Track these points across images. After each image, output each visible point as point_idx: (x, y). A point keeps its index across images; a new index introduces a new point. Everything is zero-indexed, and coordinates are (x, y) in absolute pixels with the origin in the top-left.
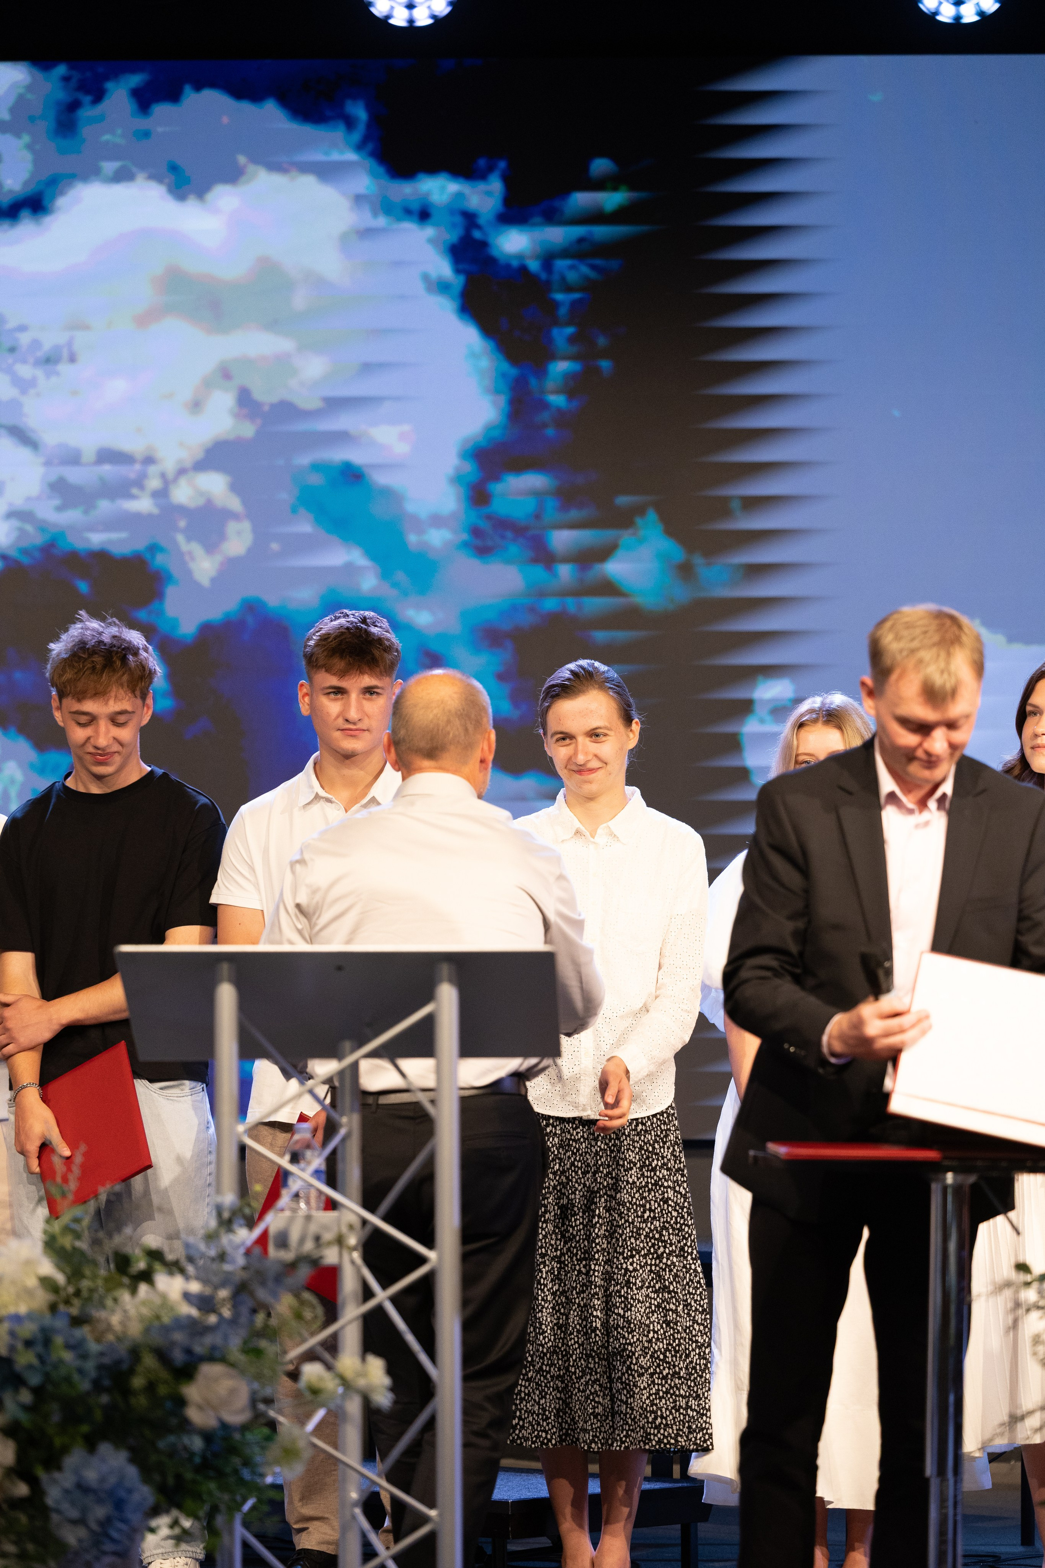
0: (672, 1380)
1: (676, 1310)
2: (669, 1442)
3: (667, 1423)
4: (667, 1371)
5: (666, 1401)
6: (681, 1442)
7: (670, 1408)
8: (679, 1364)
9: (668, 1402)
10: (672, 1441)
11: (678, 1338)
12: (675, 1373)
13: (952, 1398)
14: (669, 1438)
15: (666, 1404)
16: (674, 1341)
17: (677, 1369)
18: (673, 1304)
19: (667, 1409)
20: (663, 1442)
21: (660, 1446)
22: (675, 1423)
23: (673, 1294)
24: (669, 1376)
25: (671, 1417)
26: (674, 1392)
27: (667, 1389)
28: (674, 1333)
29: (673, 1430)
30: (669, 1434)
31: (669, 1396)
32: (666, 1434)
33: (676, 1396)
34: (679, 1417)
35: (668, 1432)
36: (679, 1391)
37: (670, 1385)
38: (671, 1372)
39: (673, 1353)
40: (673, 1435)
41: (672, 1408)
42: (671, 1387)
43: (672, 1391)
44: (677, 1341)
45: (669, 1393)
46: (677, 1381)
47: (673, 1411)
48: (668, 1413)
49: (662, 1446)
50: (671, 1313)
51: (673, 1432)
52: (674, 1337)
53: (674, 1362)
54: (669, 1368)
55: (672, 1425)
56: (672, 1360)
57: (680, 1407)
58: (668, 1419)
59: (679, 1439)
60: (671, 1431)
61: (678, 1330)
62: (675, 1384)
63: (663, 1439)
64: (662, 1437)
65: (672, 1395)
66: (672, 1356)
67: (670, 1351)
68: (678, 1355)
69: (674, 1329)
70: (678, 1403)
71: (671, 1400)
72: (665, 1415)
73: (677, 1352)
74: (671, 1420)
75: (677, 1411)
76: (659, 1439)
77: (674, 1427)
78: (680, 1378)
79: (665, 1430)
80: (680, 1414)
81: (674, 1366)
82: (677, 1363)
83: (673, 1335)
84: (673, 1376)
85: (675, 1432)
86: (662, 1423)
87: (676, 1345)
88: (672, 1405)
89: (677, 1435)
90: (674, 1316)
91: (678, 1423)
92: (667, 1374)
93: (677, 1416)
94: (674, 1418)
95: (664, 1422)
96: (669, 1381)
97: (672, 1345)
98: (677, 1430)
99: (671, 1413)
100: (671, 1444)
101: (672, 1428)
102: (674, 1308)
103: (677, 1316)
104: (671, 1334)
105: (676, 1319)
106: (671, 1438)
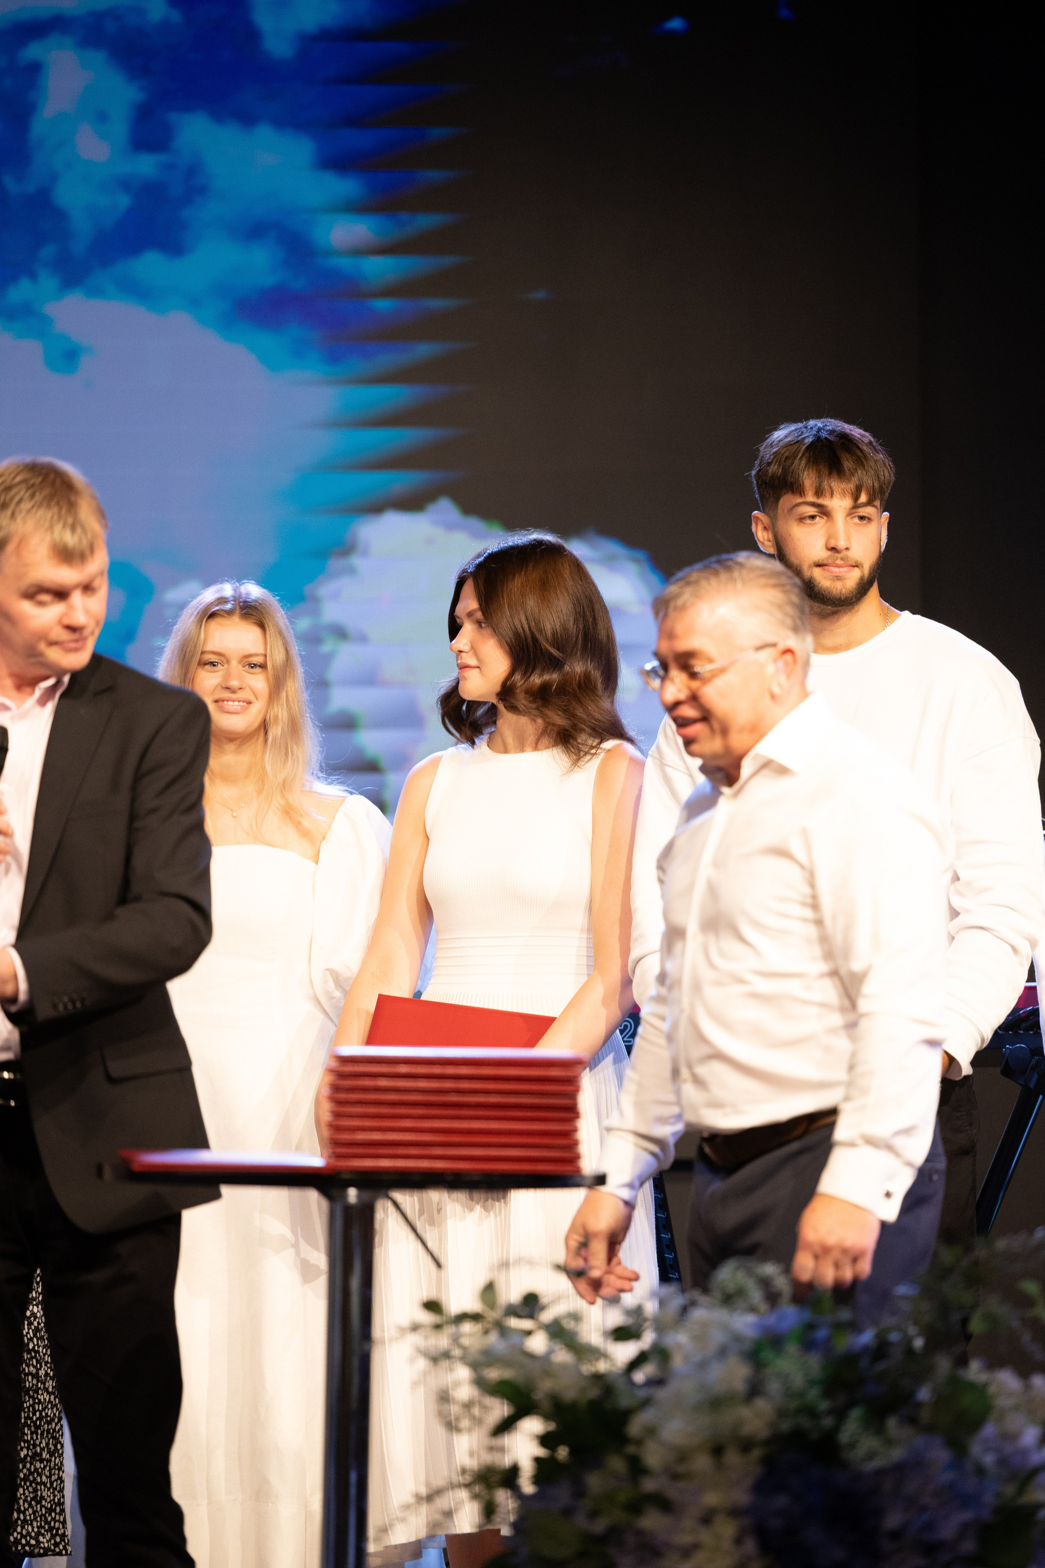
0: (31, 1464)
1: (37, 1373)
2: (28, 1543)
3: (25, 1518)
4: (25, 1451)
5: (24, 1490)
6: (43, 1543)
7: (29, 1499)
8: (41, 1443)
9: (26, 1491)
10: (33, 1542)
11: (38, 1410)
12: (35, 1454)
13: (353, 1477)
14: (28, 1538)
15: (24, 1494)
16: (34, 1414)
17: (38, 1449)
18: (34, 1366)
19: (25, 1501)
20: (21, 1543)
21: (16, 1548)
22: (35, 1519)
23: (33, 1354)
24: (29, 1459)
25: (30, 1511)
26: (35, 1479)
27: (25, 1475)
28: (34, 1403)
29: (33, 1528)
30: (28, 1533)
31: (28, 1484)
32: (24, 1532)
33: (37, 1484)
34: (41, 1510)
35: (27, 1530)
36: (41, 1478)
37: (29, 1470)
38: (30, 1453)
39: (33, 1429)
40: (33, 1534)
41: (32, 1499)
42: (31, 1473)
43: (31, 1478)
44: (38, 1414)
45: (28, 1480)
46: (38, 1465)
47: (33, 1503)
48: (26, 1506)
49: (20, 1548)
50: (30, 1378)
51: (33, 1530)
52: (34, 1408)
53: (34, 1441)
54: (28, 1448)
55: (32, 1521)
56: (32, 1438)
57: (42, 1498)
58: (27, 1513)
59: (41, 1539)
60: (30, 1529)
61: (40, 1400)
62: (36, 1470)
63: (21, 1539)
64: (19, 1537)
65: (31, 1483)
66: (32, 1433)
67: (29, 1427)
68: (39, 1432)
69: (34, 1399)
70: (39, 1493)
71: (31, 1489)
72: (22, 1508)
73: (38, 1427)
74: (30, 1515)
75: (38, 1502)
76: (16, 1539)
77: (35, 1524)
78: (41, 1461)
79: (23, 1528)
80: (42, 1506)
81: (35, 1446)
82: (38, 1442)
83: (33, 1406)
84: (32, 1458)
85: (36, 1530)
86: (19, 1518)
87: (37, 1419)
88: (32, 1495)
89: (39, 1534)
90: (35, 1382)
91: (39, 1519)
92: (26, 1456)
93: (39, 1509)
94: (34, 1512)
95: (22, 1517)
96: (28, 1465)
97: (31, 1419)
98: (38, 1527)
99: (30, 1505)
100: (30, 1546)
101: (32, 1524)
102: (34, 1371)
103: (38, 1382)
104: (30, 1405)
105: (37, 1385)
106: (31, 1537)
